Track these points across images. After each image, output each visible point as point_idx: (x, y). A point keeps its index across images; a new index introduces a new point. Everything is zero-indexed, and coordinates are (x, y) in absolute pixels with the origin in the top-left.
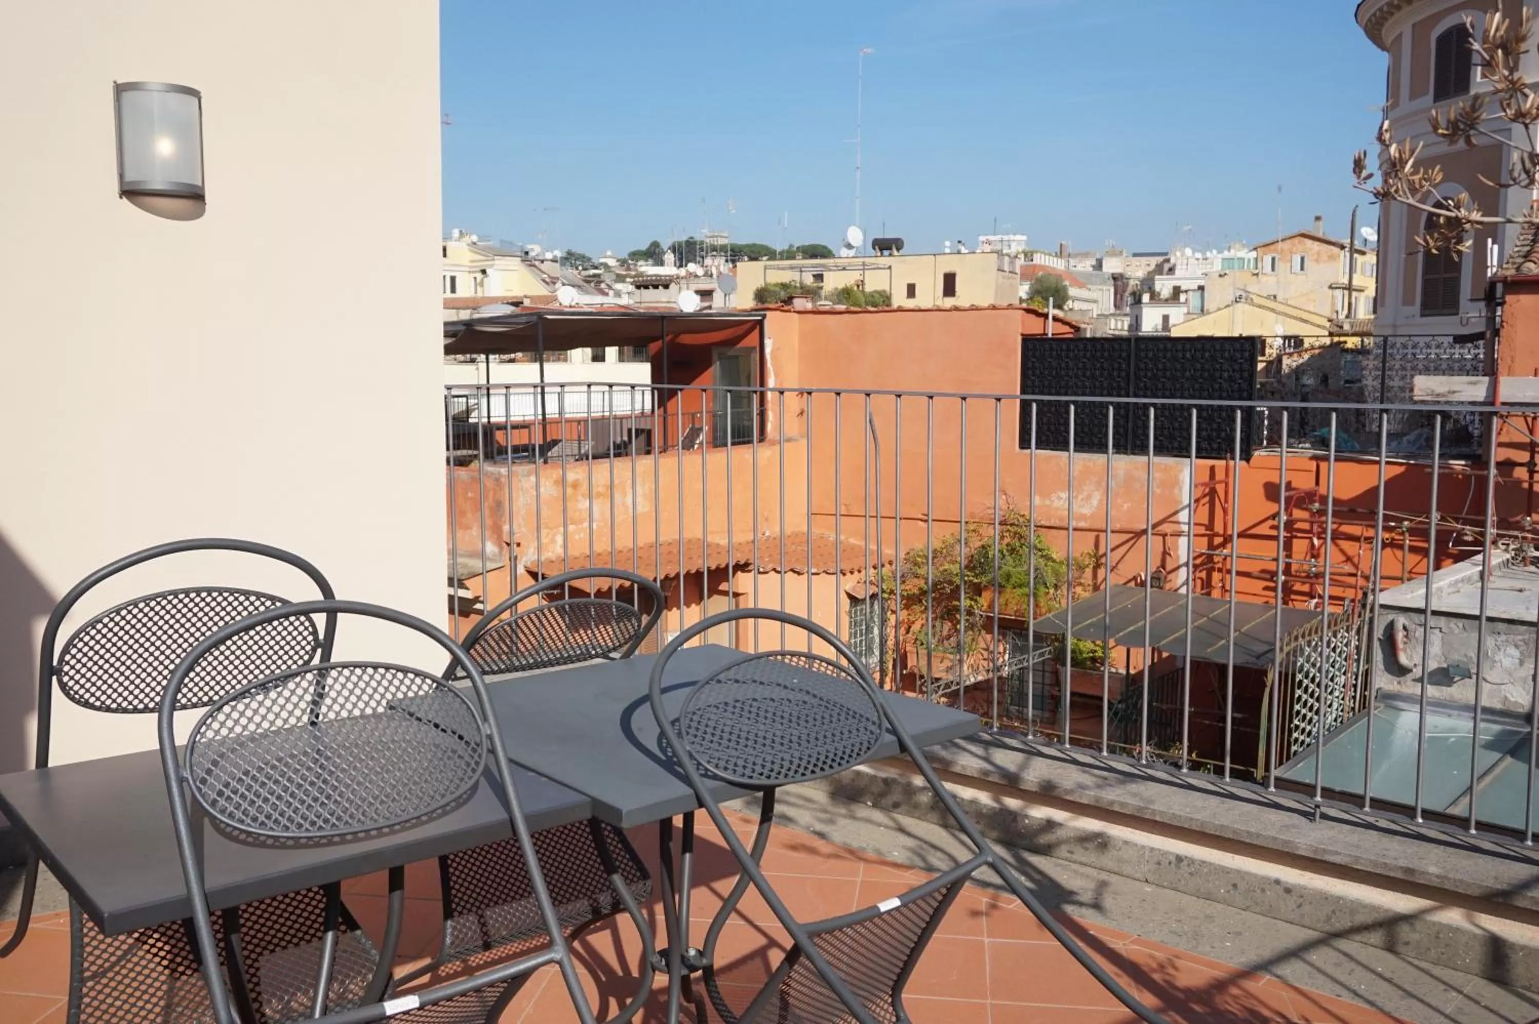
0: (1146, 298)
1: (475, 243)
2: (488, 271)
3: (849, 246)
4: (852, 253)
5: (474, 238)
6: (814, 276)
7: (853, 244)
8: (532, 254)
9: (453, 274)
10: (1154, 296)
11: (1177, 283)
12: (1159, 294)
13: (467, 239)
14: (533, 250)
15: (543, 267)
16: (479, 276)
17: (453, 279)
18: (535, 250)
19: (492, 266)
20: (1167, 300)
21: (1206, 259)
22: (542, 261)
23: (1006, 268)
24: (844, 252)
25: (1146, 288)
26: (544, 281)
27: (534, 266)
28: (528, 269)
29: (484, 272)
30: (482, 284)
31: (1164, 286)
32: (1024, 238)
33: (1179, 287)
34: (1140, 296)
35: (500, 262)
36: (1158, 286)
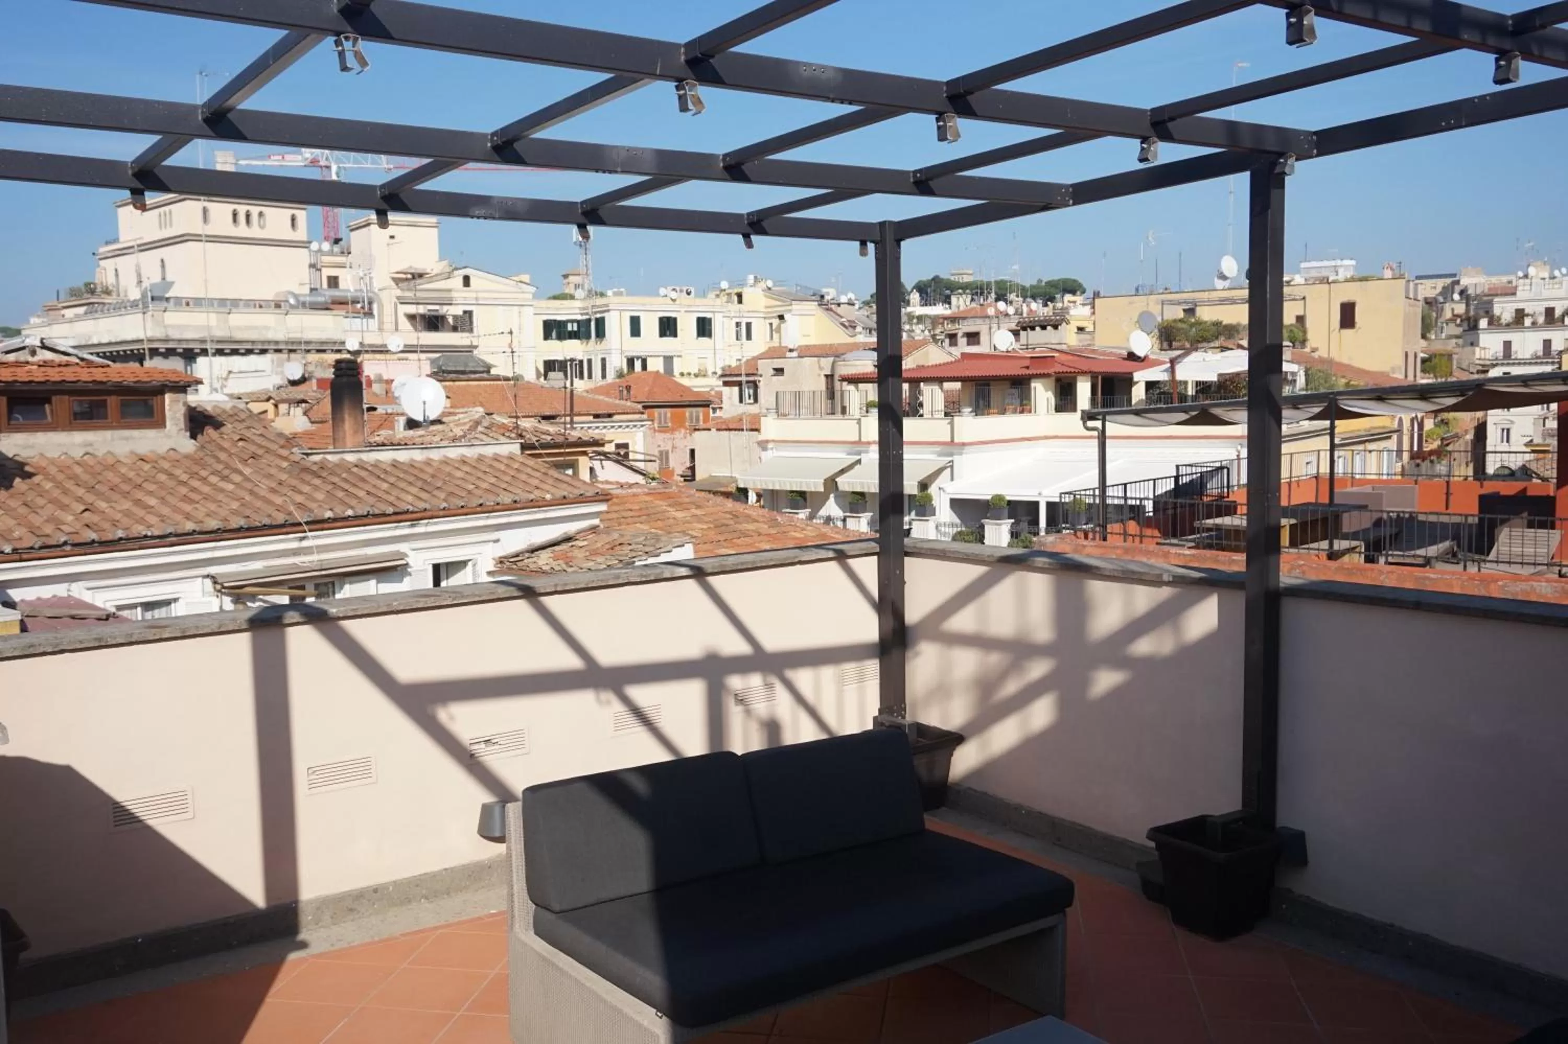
0: (1483, 323)
1: (769, 289)
2: (785, 316)
3: (1223, 277)
4: (1227, 284)
5: (770, 283)
6: (1185, 310)
7: (1227, 273)
8: (827, 298)
9: (749, 320)
10: (1494, 322)
11: (1521, 306)
12: (1499, 318)
13: (762, 285)
14: (828, 294)
15: (839, 310)
16: (776, 322)
17: (749, 325)
18: (830, 293)
19: (790, 311)
20: (1508, 325)
21: (1554, 278)
22: (839, 305)
23: (1411, 296)
24: (1220, 284)
25: (1482, 313)
26: (843, 324)
27: (831, 310)
28: (826, 312)
29: (781, 317)
30: (779, 330)
31: (1504, 309)
32: (1353, 262)
33: (1523, 310)
34: (1476, 321)
35: (796, 306)
36: (1497, 310)
